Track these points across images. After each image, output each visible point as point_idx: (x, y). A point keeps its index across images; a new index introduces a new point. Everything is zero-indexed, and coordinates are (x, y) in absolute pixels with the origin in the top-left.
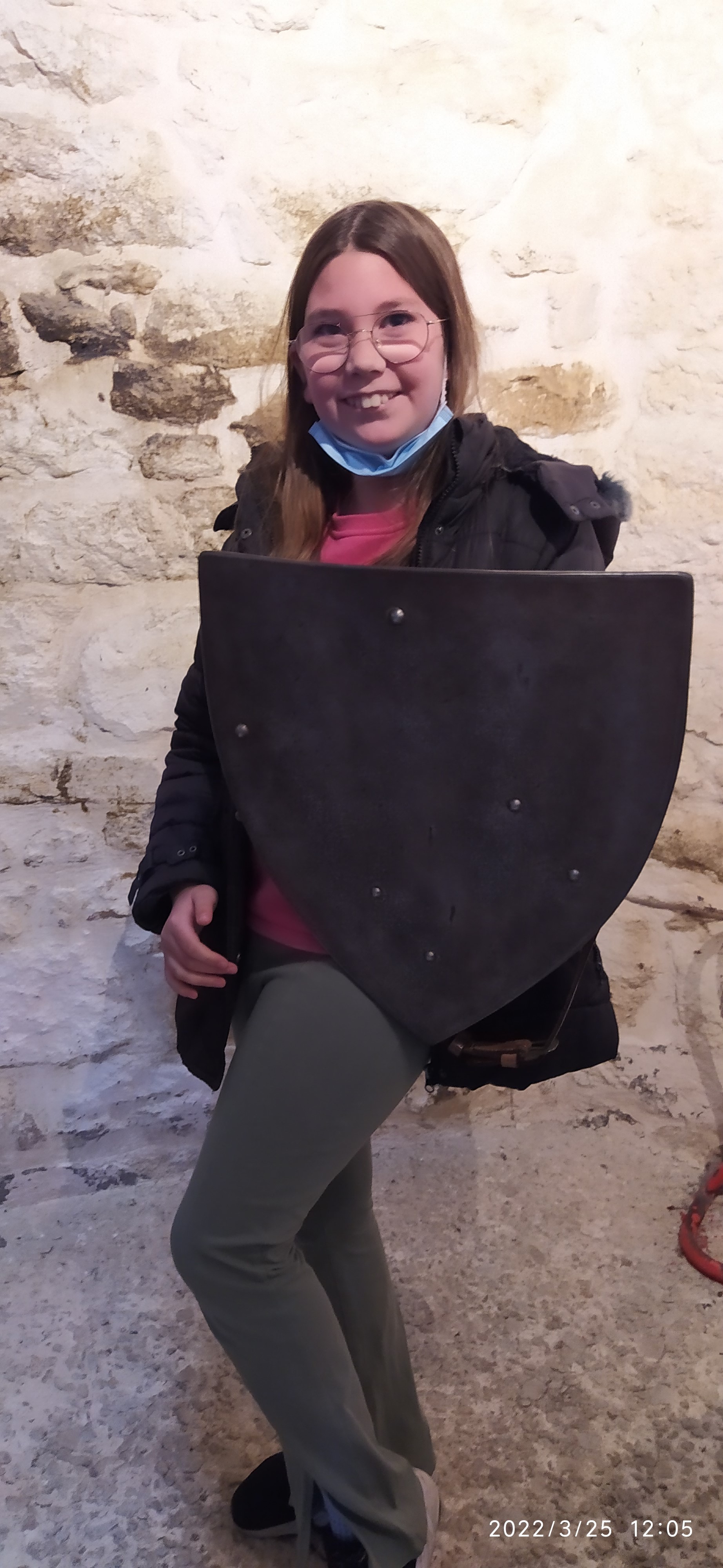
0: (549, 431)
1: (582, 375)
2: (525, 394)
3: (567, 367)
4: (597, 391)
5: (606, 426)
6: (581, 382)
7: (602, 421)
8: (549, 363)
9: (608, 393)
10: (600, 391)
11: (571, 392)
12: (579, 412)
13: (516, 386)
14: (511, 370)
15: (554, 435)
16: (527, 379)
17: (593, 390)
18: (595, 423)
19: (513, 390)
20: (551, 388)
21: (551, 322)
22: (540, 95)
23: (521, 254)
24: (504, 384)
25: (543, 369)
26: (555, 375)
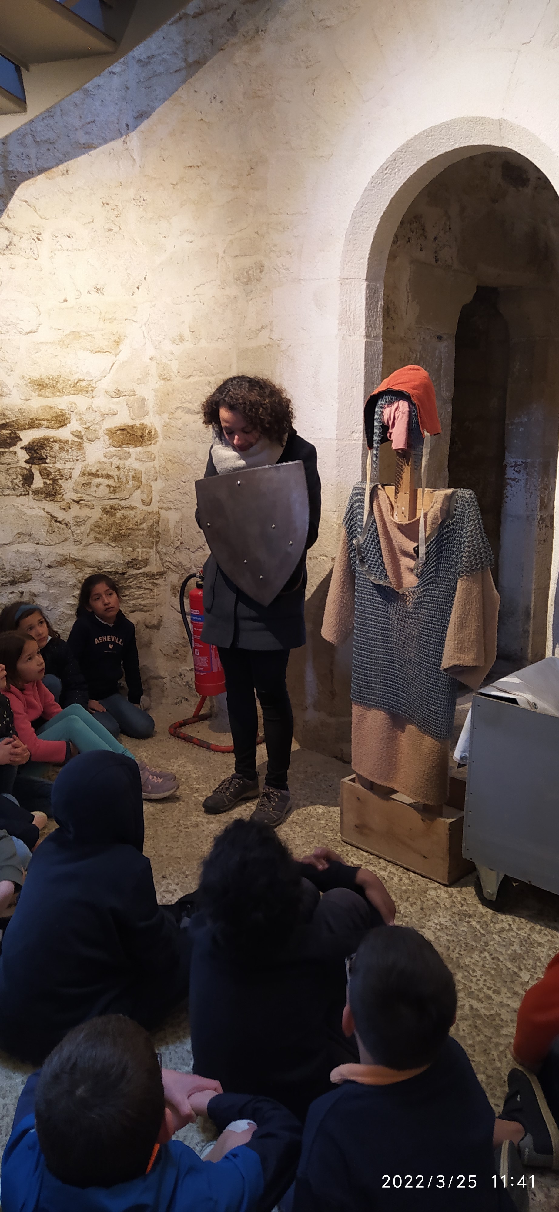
0: (133, 446)
1: (143, 427)
2: (122, 434)
3: (138, 425)
4: (149, 432)
5: (154, 444)
6: (143, 430)
7: (153, 442)
8: (131, 424)
9: (153, 433)
10: (149, 433)
11: (139, 433)
12: (143, 440)
13: (119, 432)
14: (115, 427)
15: (135, 447)
16: (123, 430)
17: (147, 431)
18: (150, 443)
19: (118, 433)
20: (131, 432)
21: (130, 411)
22: (117, 343)
23: (115, 391)
24: (113, 431)
25: (128, 426)
26: (133, 428)
